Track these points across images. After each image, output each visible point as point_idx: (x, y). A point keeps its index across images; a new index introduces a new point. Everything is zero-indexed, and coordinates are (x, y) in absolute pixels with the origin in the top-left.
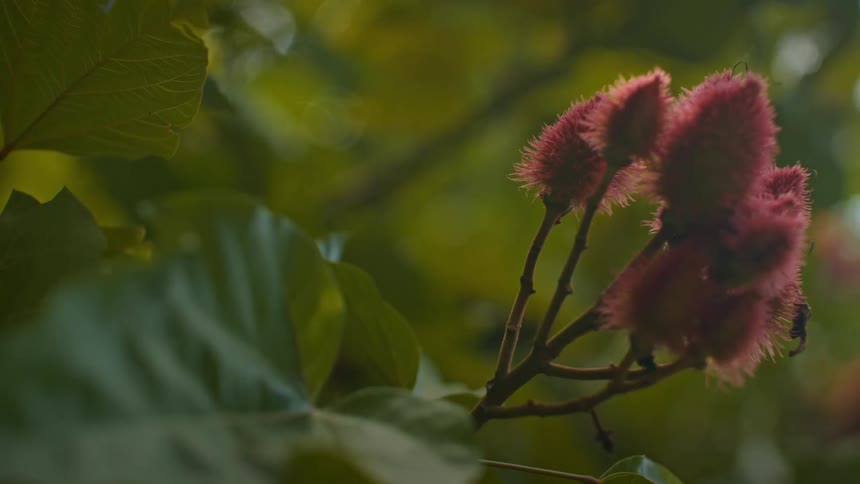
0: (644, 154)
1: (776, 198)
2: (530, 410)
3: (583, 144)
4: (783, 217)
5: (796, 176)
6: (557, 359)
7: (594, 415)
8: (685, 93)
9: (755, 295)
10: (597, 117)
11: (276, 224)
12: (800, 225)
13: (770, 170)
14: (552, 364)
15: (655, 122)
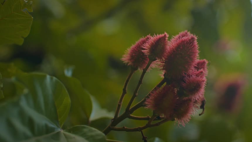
0: (160, 58)
1: (198, 71)
2: (123, 129)
3: (143, 53)
4: (199, 78)
5: (204, 63)
6: (132, 114)
7: (142, 132)
8: (173, 37)
9: (190, 100)
10: (147, 46)
11: (51, 79)
12: (203, 81)
13: (197, 60)
14: (131, 115)
15: (164, 49)
